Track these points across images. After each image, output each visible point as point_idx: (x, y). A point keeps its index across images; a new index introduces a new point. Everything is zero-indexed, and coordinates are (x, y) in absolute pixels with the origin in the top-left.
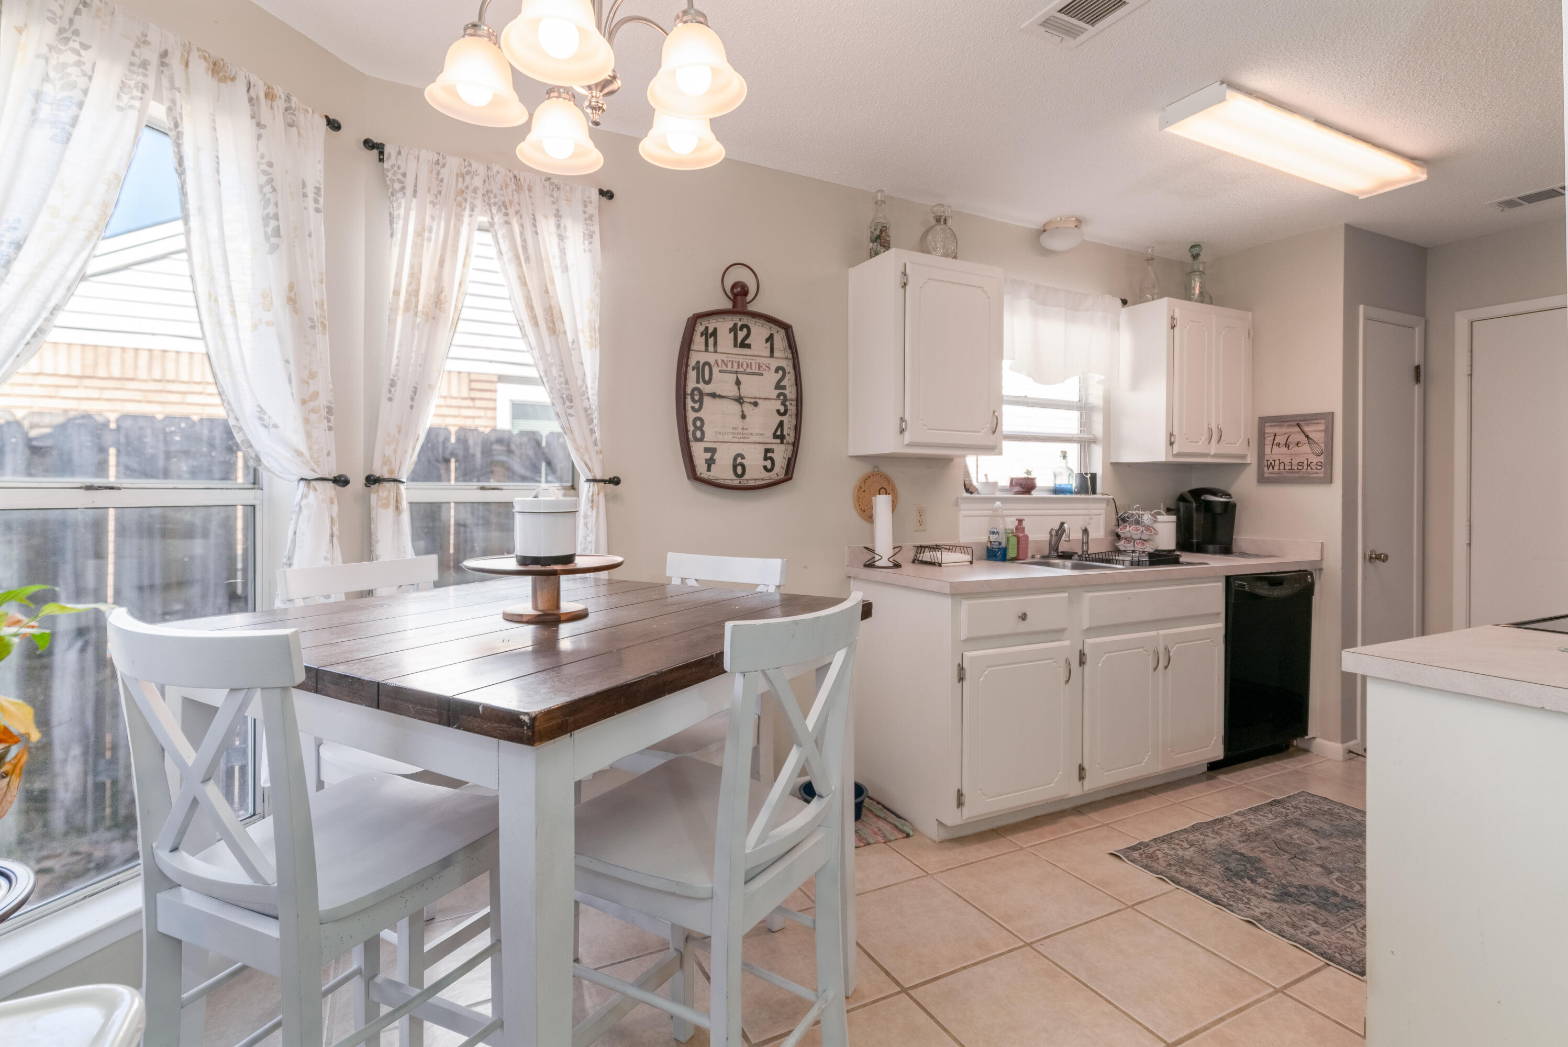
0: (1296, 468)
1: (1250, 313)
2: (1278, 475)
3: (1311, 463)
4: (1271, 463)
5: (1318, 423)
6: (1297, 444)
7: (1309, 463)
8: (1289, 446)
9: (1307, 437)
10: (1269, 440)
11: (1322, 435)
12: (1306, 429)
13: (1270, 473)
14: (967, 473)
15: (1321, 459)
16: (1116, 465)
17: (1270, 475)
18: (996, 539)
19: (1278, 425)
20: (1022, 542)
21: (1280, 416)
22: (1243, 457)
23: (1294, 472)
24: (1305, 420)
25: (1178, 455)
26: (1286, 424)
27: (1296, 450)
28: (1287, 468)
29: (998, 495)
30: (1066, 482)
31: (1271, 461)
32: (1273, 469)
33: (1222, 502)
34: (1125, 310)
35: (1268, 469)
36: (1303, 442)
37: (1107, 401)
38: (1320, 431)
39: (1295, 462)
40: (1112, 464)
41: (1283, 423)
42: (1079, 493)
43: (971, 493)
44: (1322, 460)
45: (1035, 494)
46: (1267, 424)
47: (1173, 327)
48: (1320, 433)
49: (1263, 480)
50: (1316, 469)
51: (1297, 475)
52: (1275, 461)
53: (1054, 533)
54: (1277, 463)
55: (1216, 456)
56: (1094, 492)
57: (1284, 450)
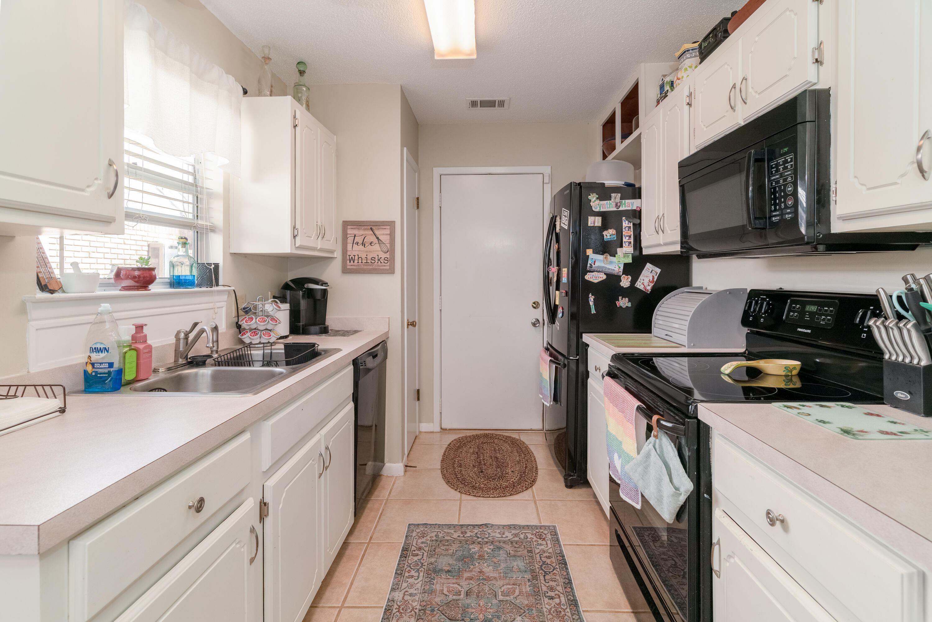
0: (370, 262)
1: (335, 136)
2: (357, 267)
3: (381, 258)
4: (352, 257)
5: (385, 229)
6: (371, 244)
7: (379, 258)
8: (365, 244)
9: (378, 238)
10: (350, 240)
11: (388, 237)
12: (377, 232)
13: (351, 265)
14: (43, 260)
15: (387, 255)
16: (235, 255)
17: (352, 267)
18: (103, 358)
19: (357, 228)
20: (143, 356)
21: (359, 221)
22: (332, 252)
23: (369, 265)
24: (376, 226)
25: (300, 248)
26: (363, 228)
27: (369, 248)
28: (364, 261)
29: (100, 292)
30: (188, 273)
31: (352, 256)
32: (354, 262)
33: (322, 289)
34: (246, 100)
35: (350, 262)
36: (374, 242)
37: (227, 189)
38: (387, 234)
39: (369, 257)
40: (232, 254)
41: (360, 227)
42: (200, 285)
43: (52, 292)
44: (388, 257)
45: (154, 288)
46: (349, 227)
47: (295, 126)
48: (386, 236)
49: (346, 271)
50: (384, 263)
51: (371, 267)
52: (355, 256)
53: (182, 335)
54: (356, 257)
55: (321, 250)
56: (217, 285)
57: (361, 247)
